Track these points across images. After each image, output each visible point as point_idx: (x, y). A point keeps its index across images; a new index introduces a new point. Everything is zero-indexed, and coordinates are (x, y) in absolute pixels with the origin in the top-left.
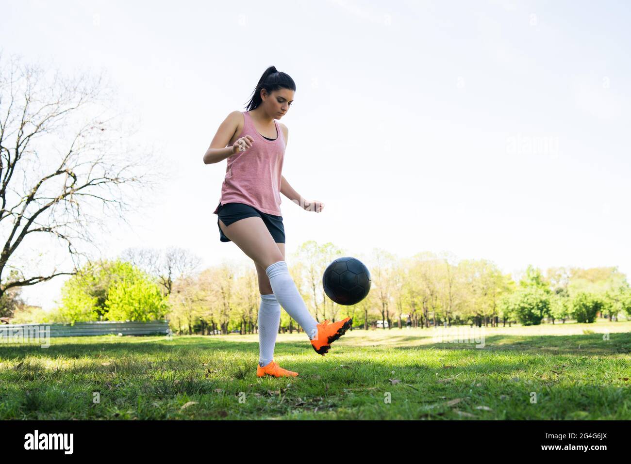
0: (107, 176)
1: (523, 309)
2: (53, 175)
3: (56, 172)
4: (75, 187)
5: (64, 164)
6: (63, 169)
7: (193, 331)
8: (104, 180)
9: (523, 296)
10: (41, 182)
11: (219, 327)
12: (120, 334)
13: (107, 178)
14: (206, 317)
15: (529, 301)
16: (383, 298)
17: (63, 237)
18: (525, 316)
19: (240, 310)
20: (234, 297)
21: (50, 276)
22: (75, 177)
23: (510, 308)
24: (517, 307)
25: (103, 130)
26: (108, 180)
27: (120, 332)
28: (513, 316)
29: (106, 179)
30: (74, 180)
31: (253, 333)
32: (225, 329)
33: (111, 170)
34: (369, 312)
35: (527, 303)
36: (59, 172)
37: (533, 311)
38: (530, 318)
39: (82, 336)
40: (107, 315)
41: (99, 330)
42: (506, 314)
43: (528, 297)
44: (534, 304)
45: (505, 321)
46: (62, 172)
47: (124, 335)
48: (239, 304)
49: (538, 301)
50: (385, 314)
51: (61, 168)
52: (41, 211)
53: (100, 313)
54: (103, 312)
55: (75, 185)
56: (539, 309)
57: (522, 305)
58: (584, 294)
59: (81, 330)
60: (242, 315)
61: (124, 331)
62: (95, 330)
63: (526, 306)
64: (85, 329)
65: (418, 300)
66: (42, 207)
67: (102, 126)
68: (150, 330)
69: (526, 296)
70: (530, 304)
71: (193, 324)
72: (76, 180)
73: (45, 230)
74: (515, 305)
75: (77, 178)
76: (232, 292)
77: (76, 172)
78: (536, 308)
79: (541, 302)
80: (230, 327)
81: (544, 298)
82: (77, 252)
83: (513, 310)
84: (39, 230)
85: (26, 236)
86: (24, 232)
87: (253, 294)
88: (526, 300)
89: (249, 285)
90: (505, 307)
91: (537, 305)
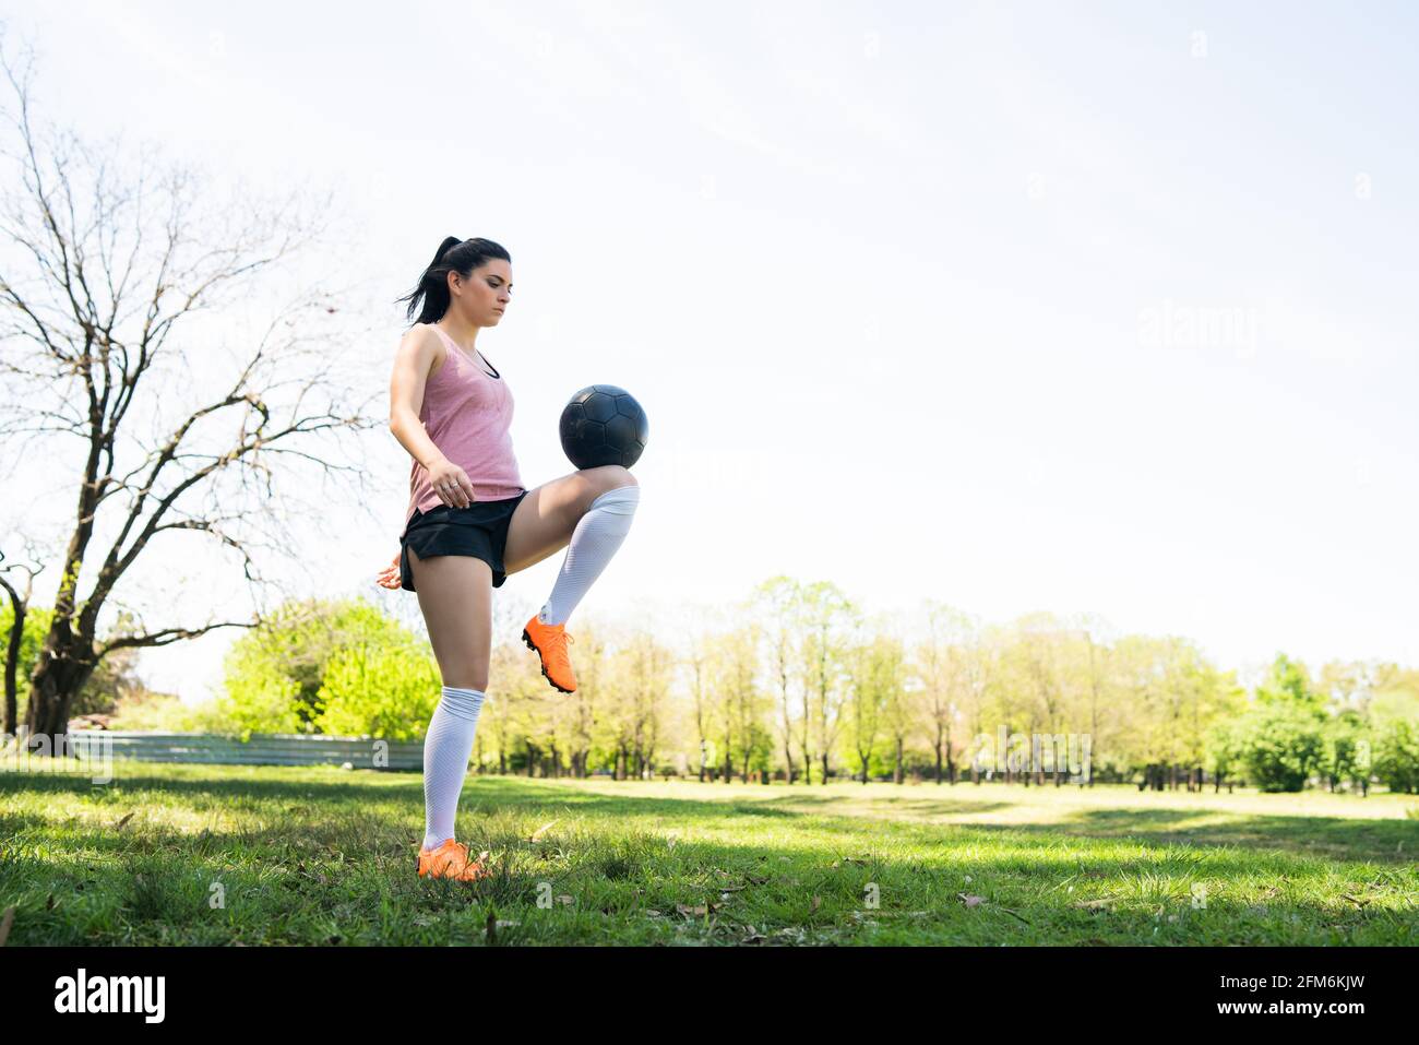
0: (333, 412)
1: (1261, 753)
2: (218, 406)
3: (223, 400)
4: (265, 434)
5: (243, 382)
6: (239, 394)
7: (508, 766)
8: (329, 421)
9: (1263, 723)
10: (192, 420)
11: (566, 761)
12: (348, 765)
13: (334, 418)
14: (539, 739)
15: (1276, 737)
16: (939, 714)
17: (233, 543)
18: (1265, 770)
19: (615, 724)
20: (603, 694)
21: (202, 628)
22: (265, 412)
23: (1233, 750)
24: (1247, 749)
25: (331, 311)
26: (336, 422)
27: (349, 760)
28: (1239, 768)
29: (332, 420)
30: (262, 418)
31: (642, 778)
32: (579, 766)
33: (344, 399)
34: (907, 745)
35: (1270, 740)
36: (231, 401)
37: (1283, 760)
38: (1278, 776)
39: (265, 764)
40: (320, 721)
41: (302, 754)
42: (1222, 763)
43: (1275, 726)
44: (1287, 744)
45: (1219, 778)
46: (239, 400)
47: (355, 768)
48: (615, 712)
49: (1296, 737)
50: (944, 749)
51: (236, 391)
52: (188, 483)
53: (304, 717)
54: (312, 713)
55: (264, 429)
56: (1296, 755)
57: (1260, 744)
58: (1405, 727)
59: (264, 752)
60: (619, 736)
61: (356, 759)
62: (292, 753)
63: (1269, 746)
64: (272, 749)
65: (1020, 721)
66: (190, 476)
67: (329, 303)
68: (414, 761)
69: (1270, 723)
70: (1278, 744)
71: (509, 751)
72: (267, 418)
73: (194, 525)
74: (1244, 743)
75: (270, 415)
76: (600, 681)
77: (268, 401)
78: (1290, 752)
79: (1303, 739)
80: (592, 761)
81: (1310, 731)
82: (261, 579)
83: (1238, 756)
84: (182, 525)
85: (154, 537)
86: (151, 529)
87: (647, 690)
88: (1269, 733)
89: (639, 668)
90: (1220, 747)
91: (1294, 747)
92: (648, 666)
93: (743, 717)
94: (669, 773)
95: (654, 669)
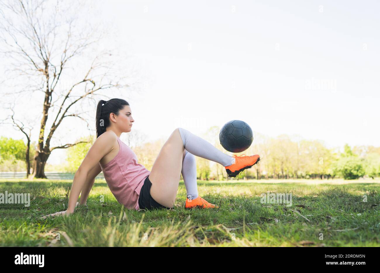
0: (112, 84)
1: (346, 170)
2: (81, 82)
3: (82, 80)
4: (94, 90)
5: (87, 76)
6: (87, 79)
8: (109, 86)
9: (346, 162)
10: (74, 86)
15: (350, 165)
17: (84, 120)
18: (346, 174)
22: (94, 83)
23: (338, 169)
24: (342, 169)
25: (111, 55)
26: (112, 86)
28: (340, 173)
30: (93, 85)
35: (349, 166)
36: (84, 81)
37: (352, 171)
38: (350, 176)
44: (353, 167)
45: (334, 176)
49: (355, 165)
51: (85, 78)
52: (72, 104)
55: (94, 88)
56: (355, 170)
57: (346, 168)
63: (348, 168)
65: (278, 163)
66: (73, 102)
67: (110, 53)
69: (348, 162)
70: (351, 167)
72: (95, 86)
74: (341, 167)
77: (94, 81)
79: (357, 166)
81: (359, 164)
84: (71, 115)
85: (64, 118)
86: (63, 117)
88: (348, 164)
90: (334, 168)
91: (355, 168)
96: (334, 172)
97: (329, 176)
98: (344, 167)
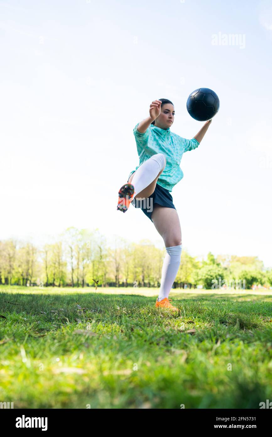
1: (207, 279)
9: (208, 270)
15: (212, 274)
19: (20, 270)
20: (17, 261)
23: (199, 278)
24: (203, 278)
31: (26, 285)
34: (107, 276)
43: (211, 271)
44: (214, 276)
45: (195, 286)
48: (20, 266)
49: (217, 274)
50: (117, 278)
57: (207, 276)
58: (246, 271)
63: (209, 277)
65: (139, 270)
69: (209, 271)
70: (211, 276)
74: (202, 276)
78: (215, 278)
79: (219, 275)
81: (220, 273)
83: (200, 280)
87: (31, 259)
88: (209, 273)
89: (28, 253)
90: (196, 277)
91: (216, 277)
92: (31, 252)
93: (59, 268)
94: (35, 284)
95: (33, 253)
96: (196, 281)
97: (190, 285)
98: (205, 276)
